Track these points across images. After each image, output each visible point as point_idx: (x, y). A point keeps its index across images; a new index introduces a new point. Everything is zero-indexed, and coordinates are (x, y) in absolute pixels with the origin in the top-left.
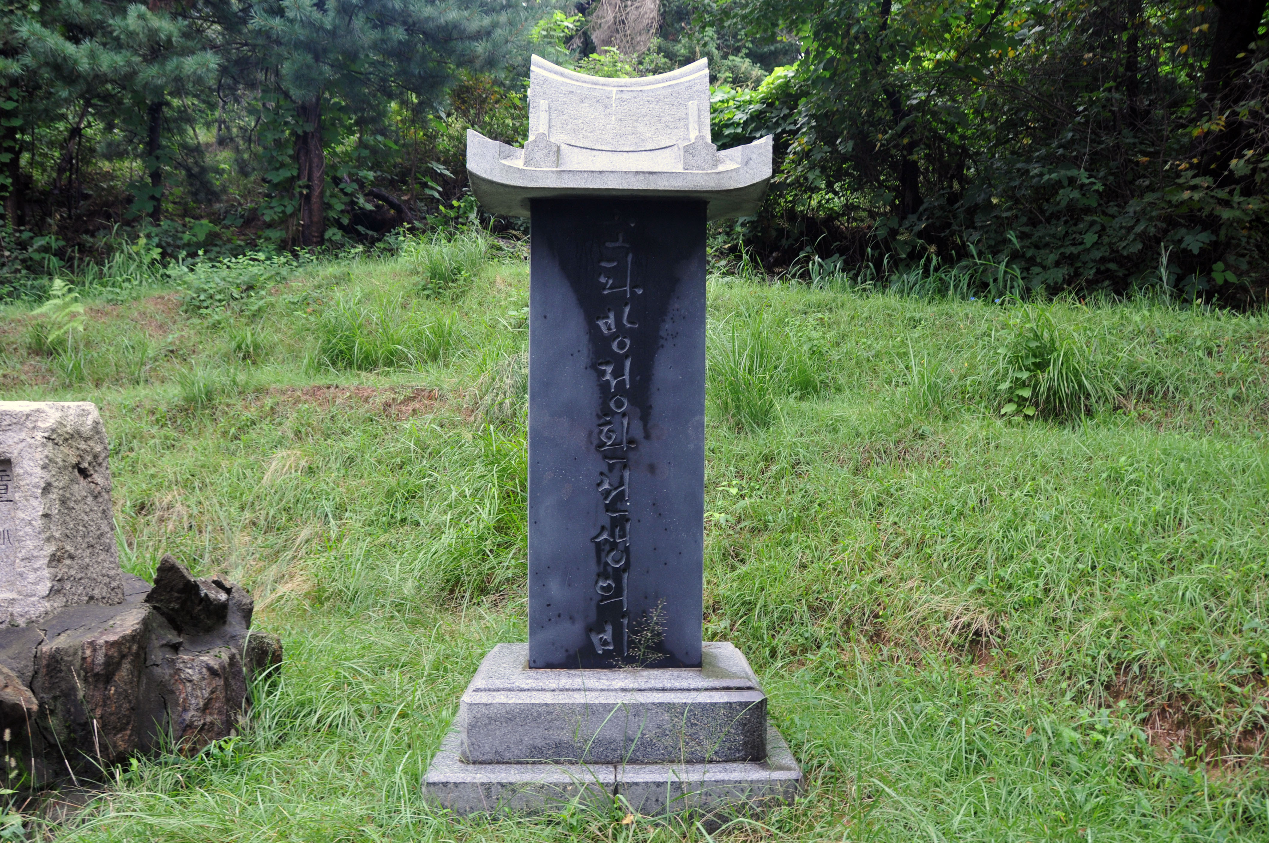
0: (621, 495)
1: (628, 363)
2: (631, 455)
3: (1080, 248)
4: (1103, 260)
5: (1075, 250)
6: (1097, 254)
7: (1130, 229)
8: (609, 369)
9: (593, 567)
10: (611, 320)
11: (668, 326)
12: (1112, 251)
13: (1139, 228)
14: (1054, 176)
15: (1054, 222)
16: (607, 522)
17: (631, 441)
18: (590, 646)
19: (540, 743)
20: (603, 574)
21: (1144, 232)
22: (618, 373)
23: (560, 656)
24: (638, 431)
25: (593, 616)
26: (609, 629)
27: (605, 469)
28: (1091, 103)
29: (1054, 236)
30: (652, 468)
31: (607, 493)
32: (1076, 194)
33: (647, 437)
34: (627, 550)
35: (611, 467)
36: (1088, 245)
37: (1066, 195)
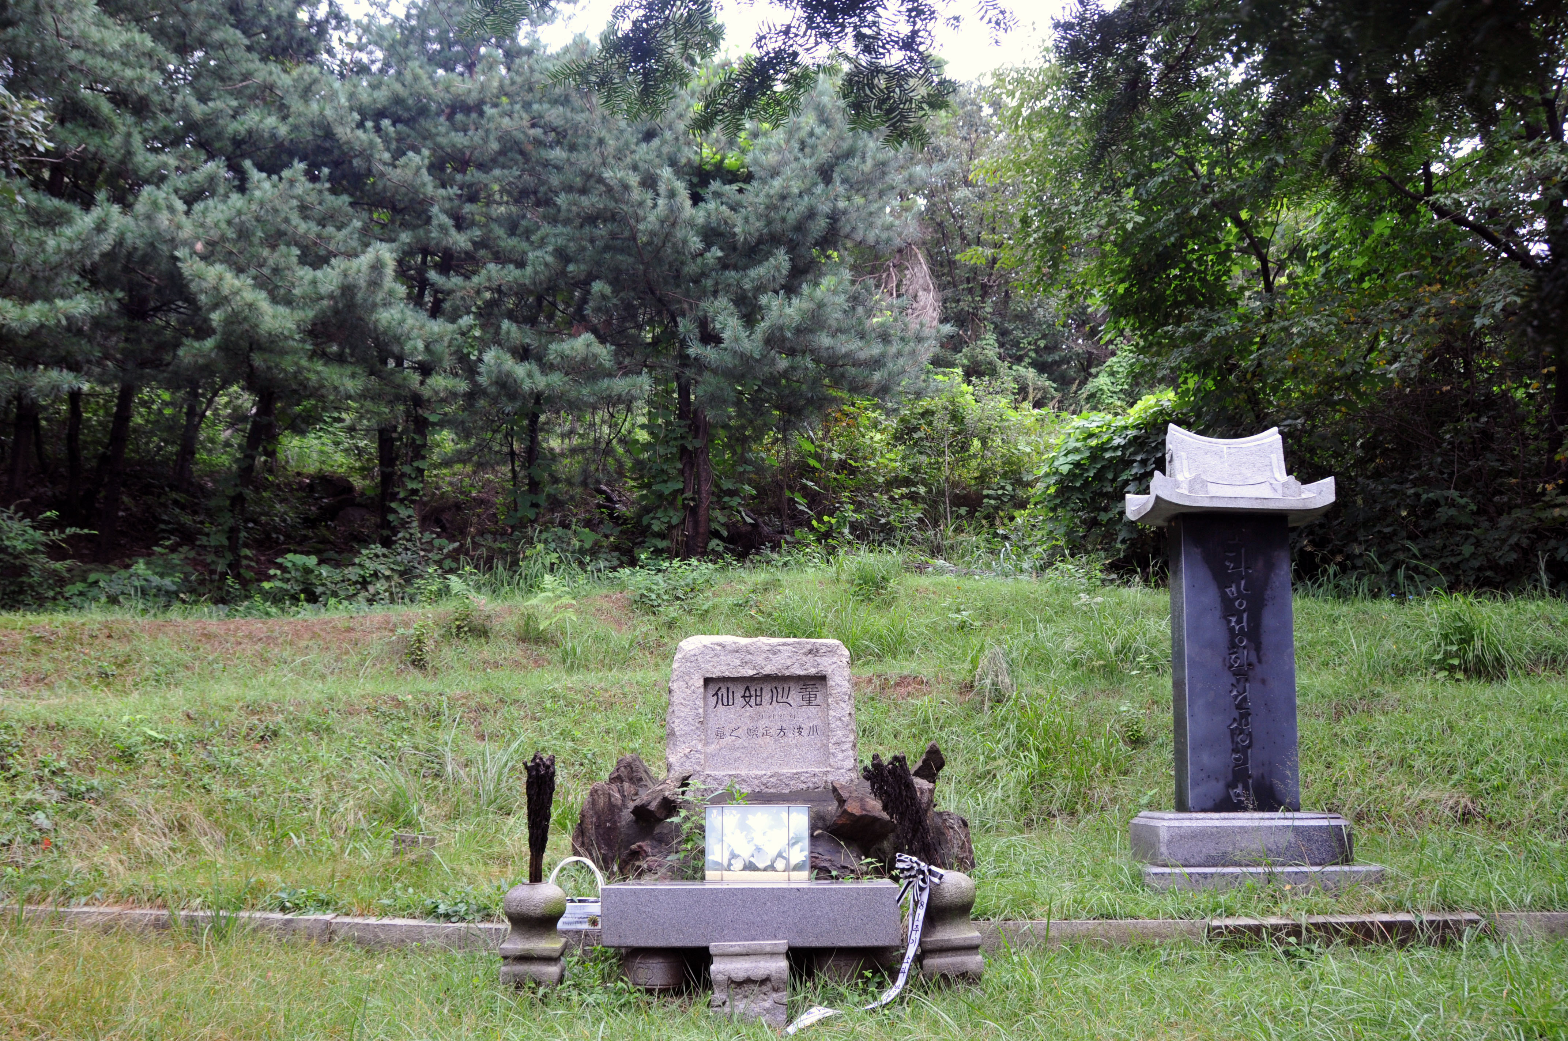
0: (1245, 698)
1: (1245, 616)
2: (1251, 673)
3: (1459, 558)
4: (1480, 569)
5: (1455, 560)
6: (1476, 564)
7: (1504, 541)
8: (1234, 619)
9: (1229, 745)
10: (1233, 589)
11: (1268, 592)
12: (1489, 560)
13: (1513, 540)
14: (1431, 495)
15: (1431, 536)
16: (1237, 716)
17: (1250, 664)
18: (1228, 798)
19: (1213, 853)
20: (1235, 751)
21: (1517, 545)
22: (1239, 621)
23: (1210, 804)
24: (1253, 659)
25: (1230, 777)
26: (1240, 786)
27: (1234, 681)
28: (1456, 431)
29: (1433, 548)
30: (1263, 681)
31: (1236, 697)
32: (1453, 512)
33: (1260, 661)
34: (1250, 734)
35: (1238, 681)
36: (1467, 555)
37: (1444, 513)
